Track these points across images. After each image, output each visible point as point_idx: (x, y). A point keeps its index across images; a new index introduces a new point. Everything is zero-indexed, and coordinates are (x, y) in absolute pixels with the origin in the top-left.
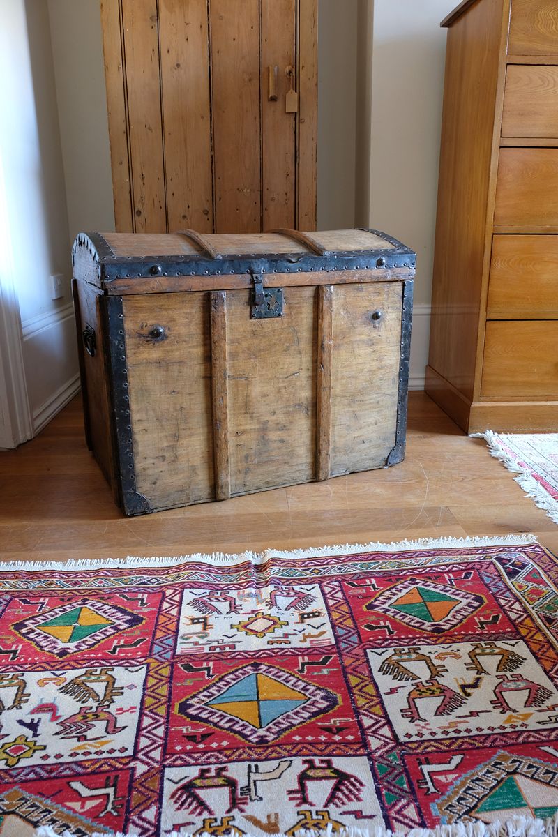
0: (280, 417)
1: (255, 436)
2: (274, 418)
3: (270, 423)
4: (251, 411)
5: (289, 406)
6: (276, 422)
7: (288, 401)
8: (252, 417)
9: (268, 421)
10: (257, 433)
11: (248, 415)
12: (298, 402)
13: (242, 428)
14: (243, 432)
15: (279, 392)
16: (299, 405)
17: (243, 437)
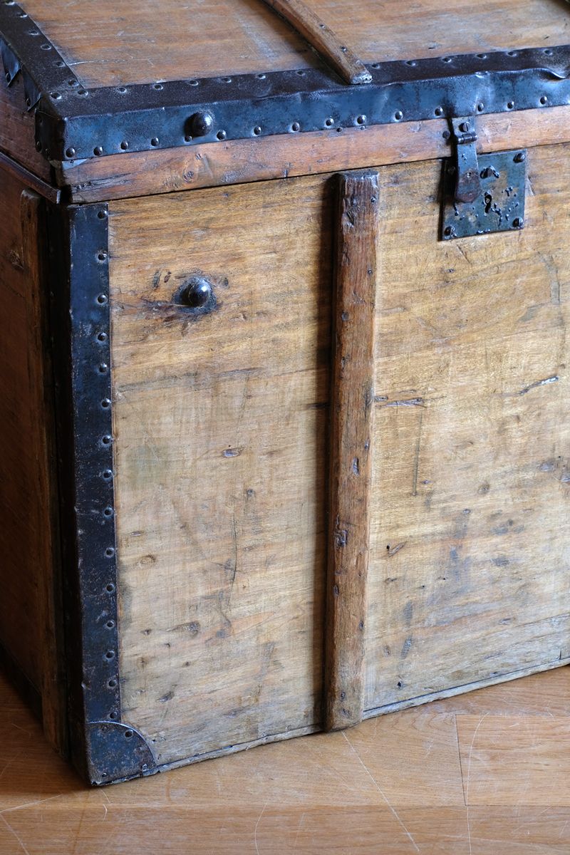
0: (502, 500)
1: (431, 553)
2: (484, 501)
3: (473, 516)
4: (427, 488)
5: (525, 468)
6: (490, 512)
7: (523, 453)
8: (428, 504)
9: (468, 511)
10: (438, 546)
11: (419, 500)
12: (549, 455)
13: (402, 533)
14: (402, 546)
15: (502, 429)
16: (551, 462)
17: (402, 558)
